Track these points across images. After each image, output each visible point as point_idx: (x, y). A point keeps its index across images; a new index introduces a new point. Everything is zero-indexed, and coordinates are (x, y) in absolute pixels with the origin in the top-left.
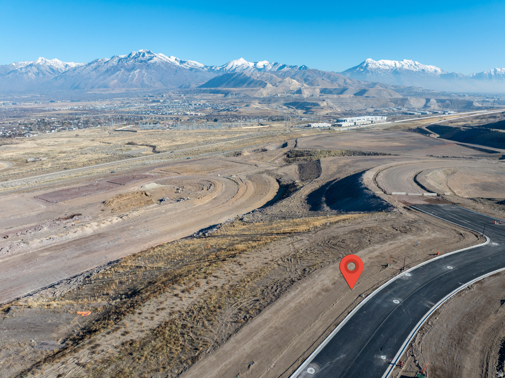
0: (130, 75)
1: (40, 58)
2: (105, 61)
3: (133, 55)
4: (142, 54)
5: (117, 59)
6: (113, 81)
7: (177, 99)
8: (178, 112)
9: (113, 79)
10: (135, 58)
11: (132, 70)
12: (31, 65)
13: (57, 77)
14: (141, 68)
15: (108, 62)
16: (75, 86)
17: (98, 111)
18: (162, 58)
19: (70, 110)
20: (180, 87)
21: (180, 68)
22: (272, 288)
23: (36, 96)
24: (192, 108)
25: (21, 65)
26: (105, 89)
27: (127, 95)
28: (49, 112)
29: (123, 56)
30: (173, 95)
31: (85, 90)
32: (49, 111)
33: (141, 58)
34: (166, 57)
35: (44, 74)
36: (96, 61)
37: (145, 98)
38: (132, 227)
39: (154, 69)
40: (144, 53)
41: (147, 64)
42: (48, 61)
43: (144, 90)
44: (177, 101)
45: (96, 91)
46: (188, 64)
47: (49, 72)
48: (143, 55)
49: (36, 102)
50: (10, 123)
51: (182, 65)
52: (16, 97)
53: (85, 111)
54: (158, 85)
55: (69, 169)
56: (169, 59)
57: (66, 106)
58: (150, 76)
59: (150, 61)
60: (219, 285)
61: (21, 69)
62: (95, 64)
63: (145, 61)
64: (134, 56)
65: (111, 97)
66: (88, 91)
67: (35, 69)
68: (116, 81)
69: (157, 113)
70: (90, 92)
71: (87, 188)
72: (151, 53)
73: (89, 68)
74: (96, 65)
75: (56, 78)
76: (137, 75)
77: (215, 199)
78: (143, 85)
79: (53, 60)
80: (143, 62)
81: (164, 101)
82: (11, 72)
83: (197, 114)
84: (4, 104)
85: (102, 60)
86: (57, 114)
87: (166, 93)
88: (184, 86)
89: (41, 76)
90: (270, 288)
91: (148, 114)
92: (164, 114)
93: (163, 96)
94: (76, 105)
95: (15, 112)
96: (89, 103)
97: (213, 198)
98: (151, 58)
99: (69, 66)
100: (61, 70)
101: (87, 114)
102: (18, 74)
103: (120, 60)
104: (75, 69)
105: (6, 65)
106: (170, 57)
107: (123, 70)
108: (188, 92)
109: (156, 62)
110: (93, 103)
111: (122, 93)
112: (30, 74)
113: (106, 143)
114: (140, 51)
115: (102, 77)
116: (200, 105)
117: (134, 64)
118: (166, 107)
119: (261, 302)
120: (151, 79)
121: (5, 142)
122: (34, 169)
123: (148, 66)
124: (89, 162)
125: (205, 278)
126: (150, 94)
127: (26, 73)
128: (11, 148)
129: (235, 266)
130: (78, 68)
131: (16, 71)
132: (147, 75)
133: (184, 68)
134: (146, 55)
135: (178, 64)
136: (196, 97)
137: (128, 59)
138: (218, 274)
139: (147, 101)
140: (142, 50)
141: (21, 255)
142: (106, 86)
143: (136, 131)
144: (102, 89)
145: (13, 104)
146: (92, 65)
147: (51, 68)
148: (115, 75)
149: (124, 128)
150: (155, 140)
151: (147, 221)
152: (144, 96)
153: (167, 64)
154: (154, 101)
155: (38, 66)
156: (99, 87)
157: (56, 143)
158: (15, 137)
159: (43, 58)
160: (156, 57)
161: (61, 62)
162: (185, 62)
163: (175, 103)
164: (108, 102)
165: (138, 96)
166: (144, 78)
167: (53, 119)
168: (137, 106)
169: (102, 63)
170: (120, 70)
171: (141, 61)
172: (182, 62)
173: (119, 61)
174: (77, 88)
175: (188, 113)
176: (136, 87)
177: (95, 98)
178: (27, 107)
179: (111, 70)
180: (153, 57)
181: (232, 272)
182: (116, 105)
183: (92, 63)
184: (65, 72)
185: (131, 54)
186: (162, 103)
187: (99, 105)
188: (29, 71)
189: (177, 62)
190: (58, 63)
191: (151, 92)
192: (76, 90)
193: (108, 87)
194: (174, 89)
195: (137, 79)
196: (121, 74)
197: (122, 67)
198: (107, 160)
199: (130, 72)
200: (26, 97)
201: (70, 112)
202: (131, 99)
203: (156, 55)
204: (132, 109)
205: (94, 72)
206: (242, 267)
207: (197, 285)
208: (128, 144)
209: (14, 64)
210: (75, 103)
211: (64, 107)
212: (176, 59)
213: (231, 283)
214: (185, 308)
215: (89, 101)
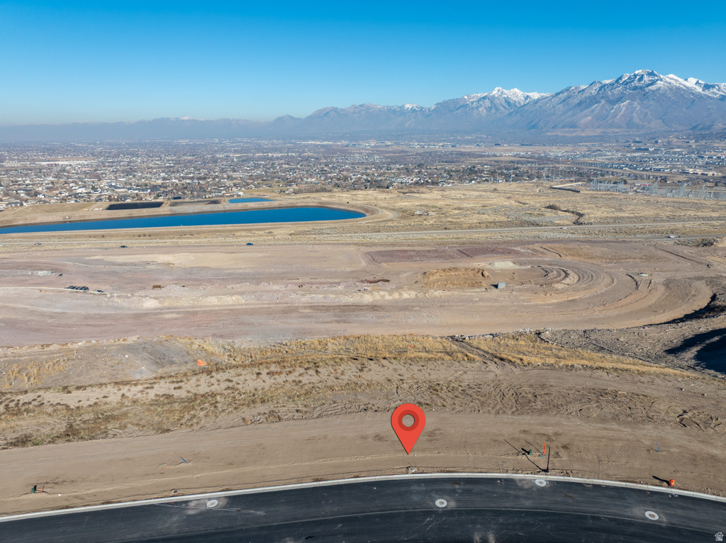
0: (613, 109)
1: (497, 88)
2: (580, 90)
3: (623, 80)
4: (638, 77)
5: (598, 86)
6: (585, 118)
7: (679, 147)
8: (671, 169)
9: (586, 116)
10: (626, 83)
11: (617, 102)
12: (484, 98)
13: (512, 112)
14: (632, 98)
15: (584, 90)
16: (532, 124)
17: (549, 159)
18: (672, 81)
19: (514, 156)
20: (694, 128)
21: (700, 97)
22: (336, 406)
23: (481, 138)
24: (701, 162)
25: (474, 98)
26: (572, 129)
27: (602, 139)
28: (487, 159)
29: (607, 82)
30: (675, 140)
31: (544, 130)
32: (488, 156)
33: (636, 83)
34: (680, 80)
35: (497, 109)
36: (567, 90)
37: (627, 144)
38: (418, 308)
39: (653, 99)
40: (643, 75)
41: (643, 92)
42: (505, 91)
43: (631, 133)
44: (679, 150)
45: (559, 133)
46: (719, 90)
47: (504, 107)
48: (641, 78)
49: (478, 145)
50: (436, 169)
51: (707, 92)
52: (459, 138)
53: (531, 159)
54: (656, 125)
55: (449, 229)
56: (685, 83)
57: (511, 151)
58: (645, 110)
59: (650, 88)
60: (305, 382)
61: (472, 103)
62: (566, 94)
63: (641, 88)
64: (625, 81)
65: (577, 141)
66: (547, 131)
67: (487, 103)
68: (590, 118)
69: (635, 169)
70: (550, 134)
71: (427, 254)
72: (655, 75)
73: (556, 100)
74: (565, 97)
75: (510, 114)
76: (624, 108)
77: (571, 301)
78: (630, 124)
79: (512, 90)
80: (638, 90)
81: (656, 151)
82: (462, 106)
83: (706, 173)
84: (442, 146)
85: (576, 88)
86: (495, 161)
87: (664, 137)
88: (700, 126)
89: (493, 111)
90: (333, 406)
91: (621, 168)
92: (647, 170)
93: (657, 142)
94: (522, 151)
95: (450, 156)
96: (544, 148)
97: (570, 299)
98: (653, 83)
99: (530, 98)
100: (519, 103)
101: (532, 162)
102: (467, 109)
103: (603, 86)
104: (537, 102)
105: (457, 99)
106: (686, 80)
107: (603, 102)
108: (703, 137)
109: (659, 89)
110: (547, 148)
111: (596, 136)
112: (481, 109)
113: (521, 203)
114: (636, 72)
115: (570, 113)
116: (719, 158)
117: (622, 93)
118: (654, 159)
119: (299, 414)
120: (646, 114)
121: (412, 189)
122: (412, 224)
123: (644, 95)
124: (478, 225)
126: (637, 139)
127: (477, 108)
128: (412, 197)
130: (541, 100)
131: (465, 106)
132: (639, 110)
133: (709, 97)
134: (646, 78)
135: (699, 90)
136: (716, 145)
137: (615, 85)
139: (628, 149)
140: (640, 71)
141: (286, 305)
142: (573, 126)
143: (579, 192)
144: (567, 129)
145: (453, 146)
146: (560, 95)
147: (507, 101)
148: (590, 109)
149: (567, 185)
150: (593, 205)
151: (444, 306)
152: (627, 142)
153: (679, 92)
154: (639, 150)
155: (492, 99)
156: (563, 127)
157: (463, 197)
158: (426, 185)
159: (500, 88)
160: (661, 80)
161: (522, 93)
162: (713, 86)
163: (675, 153)
164: (569, 148)
165: (617, 141)
166: (635, 115)
167: (486, 166)
168: (610, 155)
169: (575, 93)
170: (600, 102)
171: (635, 88)
172: (707, 87)
173: (600, 90)
174: (533, 127)
175: (691, 171)
176: (619, 127)
177: (554, 142)
178: (466, 150)
179: (586, 102)
180: (657, 80)
182: (578, 153)
183: (562, 92)
184: (524, 105)
185: (620, 78)
186: (651, 153)
187: (555, 151)
188: (481, 106)
189: (697, 87)
190: (516, 94)
191: (639, 136)
192: (532, 130)
193: (576, 127)
194: (682, 131)
195: (622, 115)
196: (599, 108)
197: (603, 98)
198: (502, 225)
199: (614, 105)
200: (470, 138)
201: (513, 159)
202: (605, 145)
203: (662, 77)
204: (600, 159)
205: (562, 105)
207: (289, 373)
208: (548, 207)
209: (466, 97)
210: (525, 148)
211: (507, 152)
212: (697, 83)
213: (318, 385)
215: (544, 145)
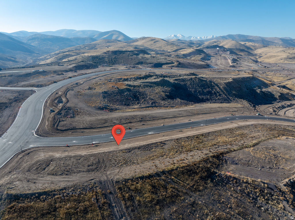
22: (148, 149)
60: (168, 159)
90: (149, 149)
119: (154, 146)
125: (174, 163)
129: (158, 165)
138: (168, 163)
181: (161, 162)
206: (155, 164)
207: (178, 161)
213: (163, 158)
214: (182, 154)
